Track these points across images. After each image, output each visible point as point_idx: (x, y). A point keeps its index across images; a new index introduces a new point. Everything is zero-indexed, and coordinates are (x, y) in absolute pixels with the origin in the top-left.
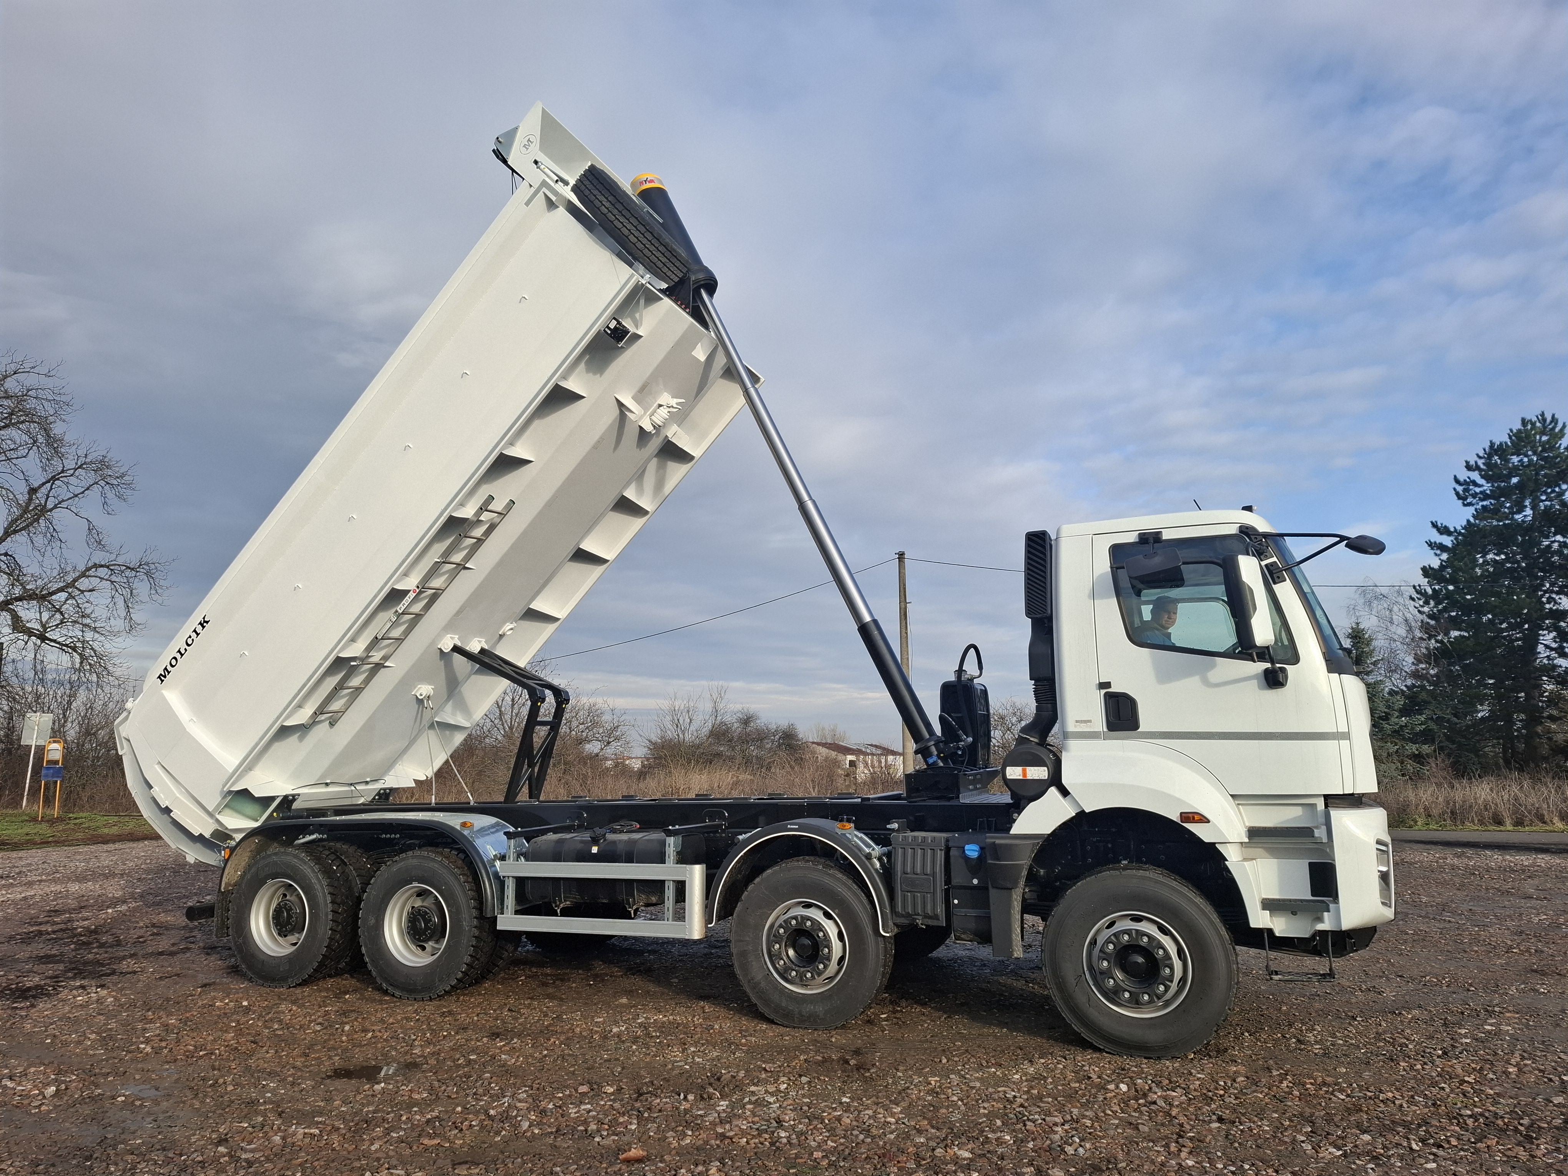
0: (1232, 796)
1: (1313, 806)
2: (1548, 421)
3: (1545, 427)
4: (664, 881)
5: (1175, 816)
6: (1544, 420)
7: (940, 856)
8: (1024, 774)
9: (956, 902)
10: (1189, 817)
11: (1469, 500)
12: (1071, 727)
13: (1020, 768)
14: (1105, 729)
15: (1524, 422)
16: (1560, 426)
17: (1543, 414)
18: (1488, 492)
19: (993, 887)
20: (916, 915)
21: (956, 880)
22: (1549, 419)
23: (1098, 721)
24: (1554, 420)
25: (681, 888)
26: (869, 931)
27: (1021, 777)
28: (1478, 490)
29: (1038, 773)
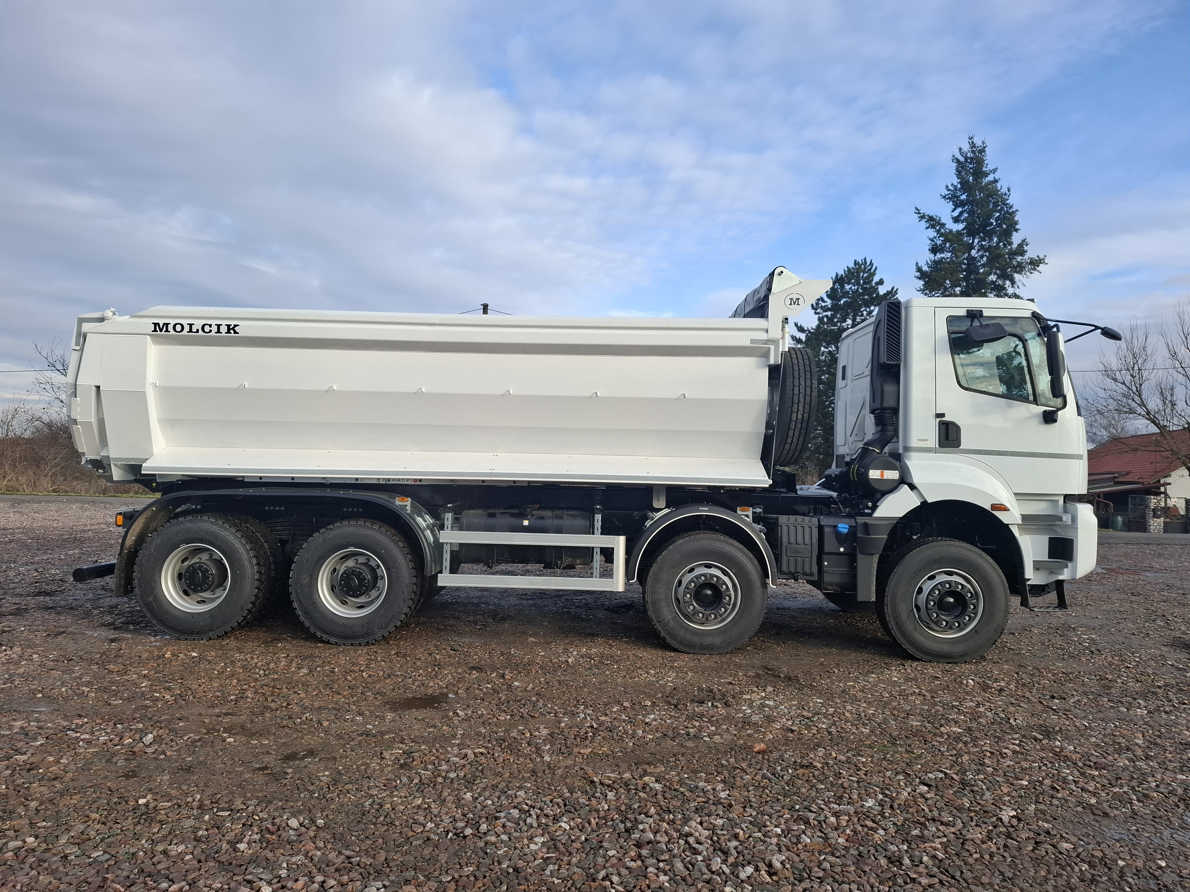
0: (1015, 494)
1: (1057, 501)
2: (868, 264)
3: (865, 268)
4: (593, 548)
5: (988, 507)
6: (866, 263)
7: (815, 531)
8: (882, 475)
9: (826, 563)
10: (995, 507)
11: (818, 311)
12: (914, 443)
13: (879, 471)
14: (937, 446)
15: (856, 263)
16: (874, 267)
17: (865, 259)
18: (829, 306)
19: (861, 553)
20: (796, 573)
21: (827, 548)
22: (868, 263)
23: (933, 440)
24: (871, 264)
25: (608, 554)
26: (758, 584)
27: (879, 478)
28: (823, 304)
29: (892, 475)
